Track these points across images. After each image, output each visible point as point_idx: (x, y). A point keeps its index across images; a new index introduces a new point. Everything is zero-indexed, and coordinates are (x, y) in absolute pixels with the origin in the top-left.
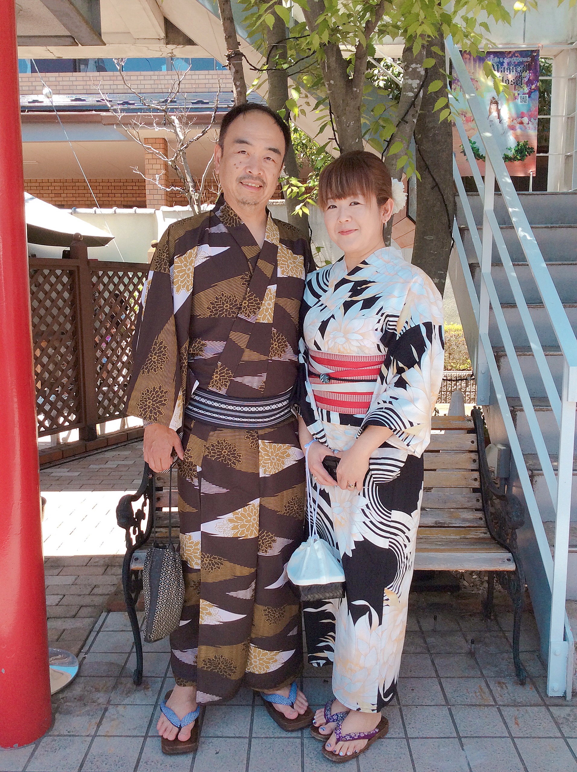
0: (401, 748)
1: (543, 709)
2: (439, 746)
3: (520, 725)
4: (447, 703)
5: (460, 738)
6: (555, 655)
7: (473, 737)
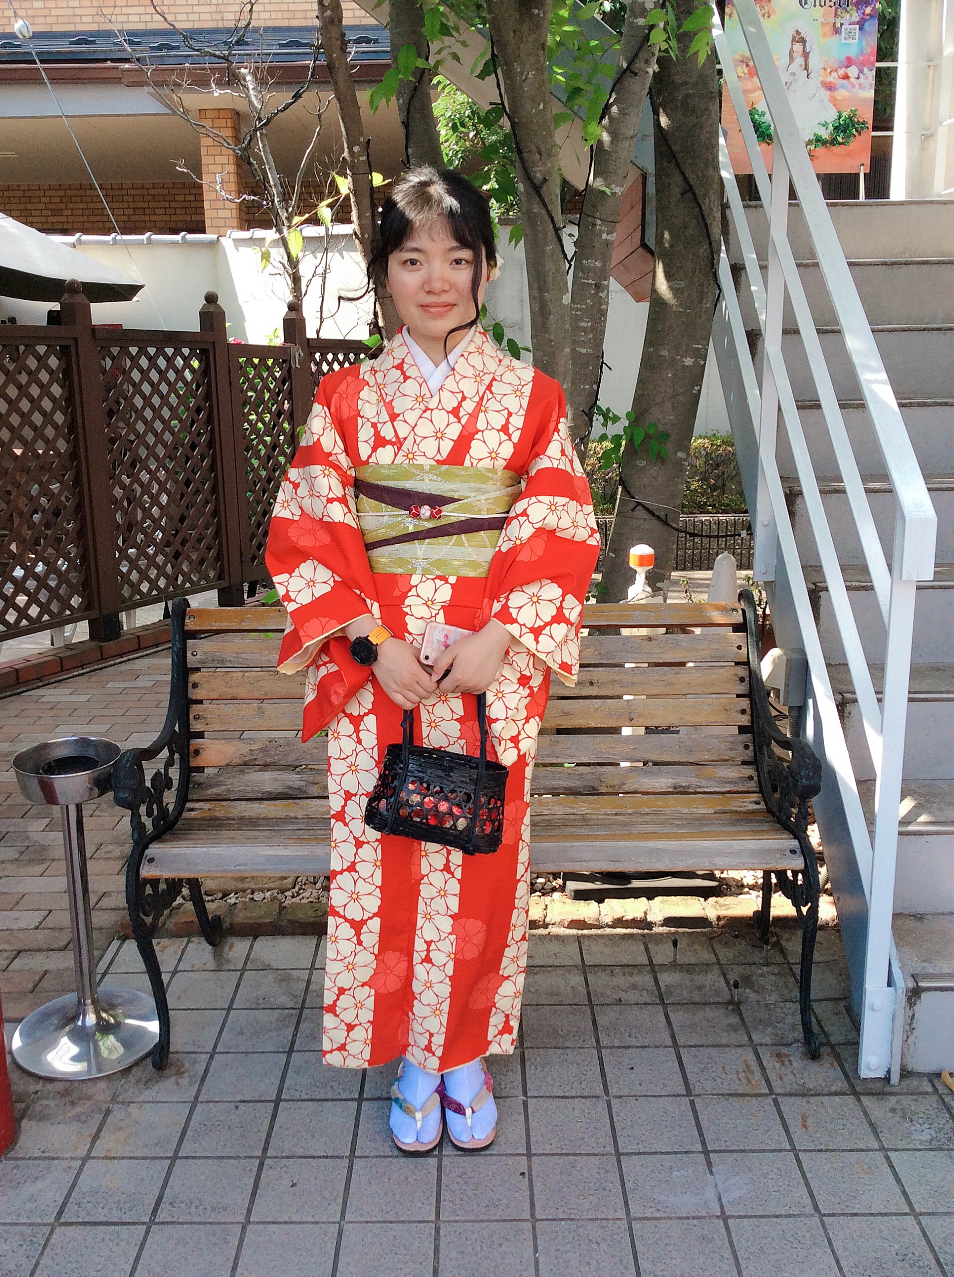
0: (607, 1171)
1: (850, 1099)
2: (671, 1168)
3: (810, 1129)
4: (689, 1093)
5: (706, 1152)
6: (873, 1010)
7: (730, 1151)
